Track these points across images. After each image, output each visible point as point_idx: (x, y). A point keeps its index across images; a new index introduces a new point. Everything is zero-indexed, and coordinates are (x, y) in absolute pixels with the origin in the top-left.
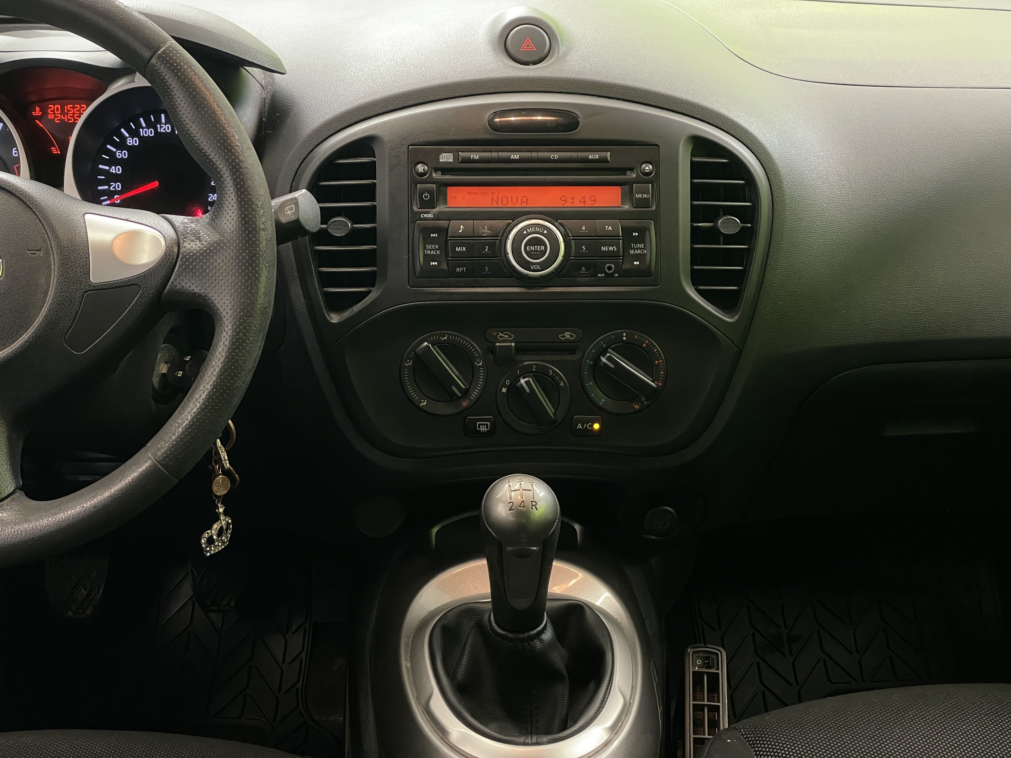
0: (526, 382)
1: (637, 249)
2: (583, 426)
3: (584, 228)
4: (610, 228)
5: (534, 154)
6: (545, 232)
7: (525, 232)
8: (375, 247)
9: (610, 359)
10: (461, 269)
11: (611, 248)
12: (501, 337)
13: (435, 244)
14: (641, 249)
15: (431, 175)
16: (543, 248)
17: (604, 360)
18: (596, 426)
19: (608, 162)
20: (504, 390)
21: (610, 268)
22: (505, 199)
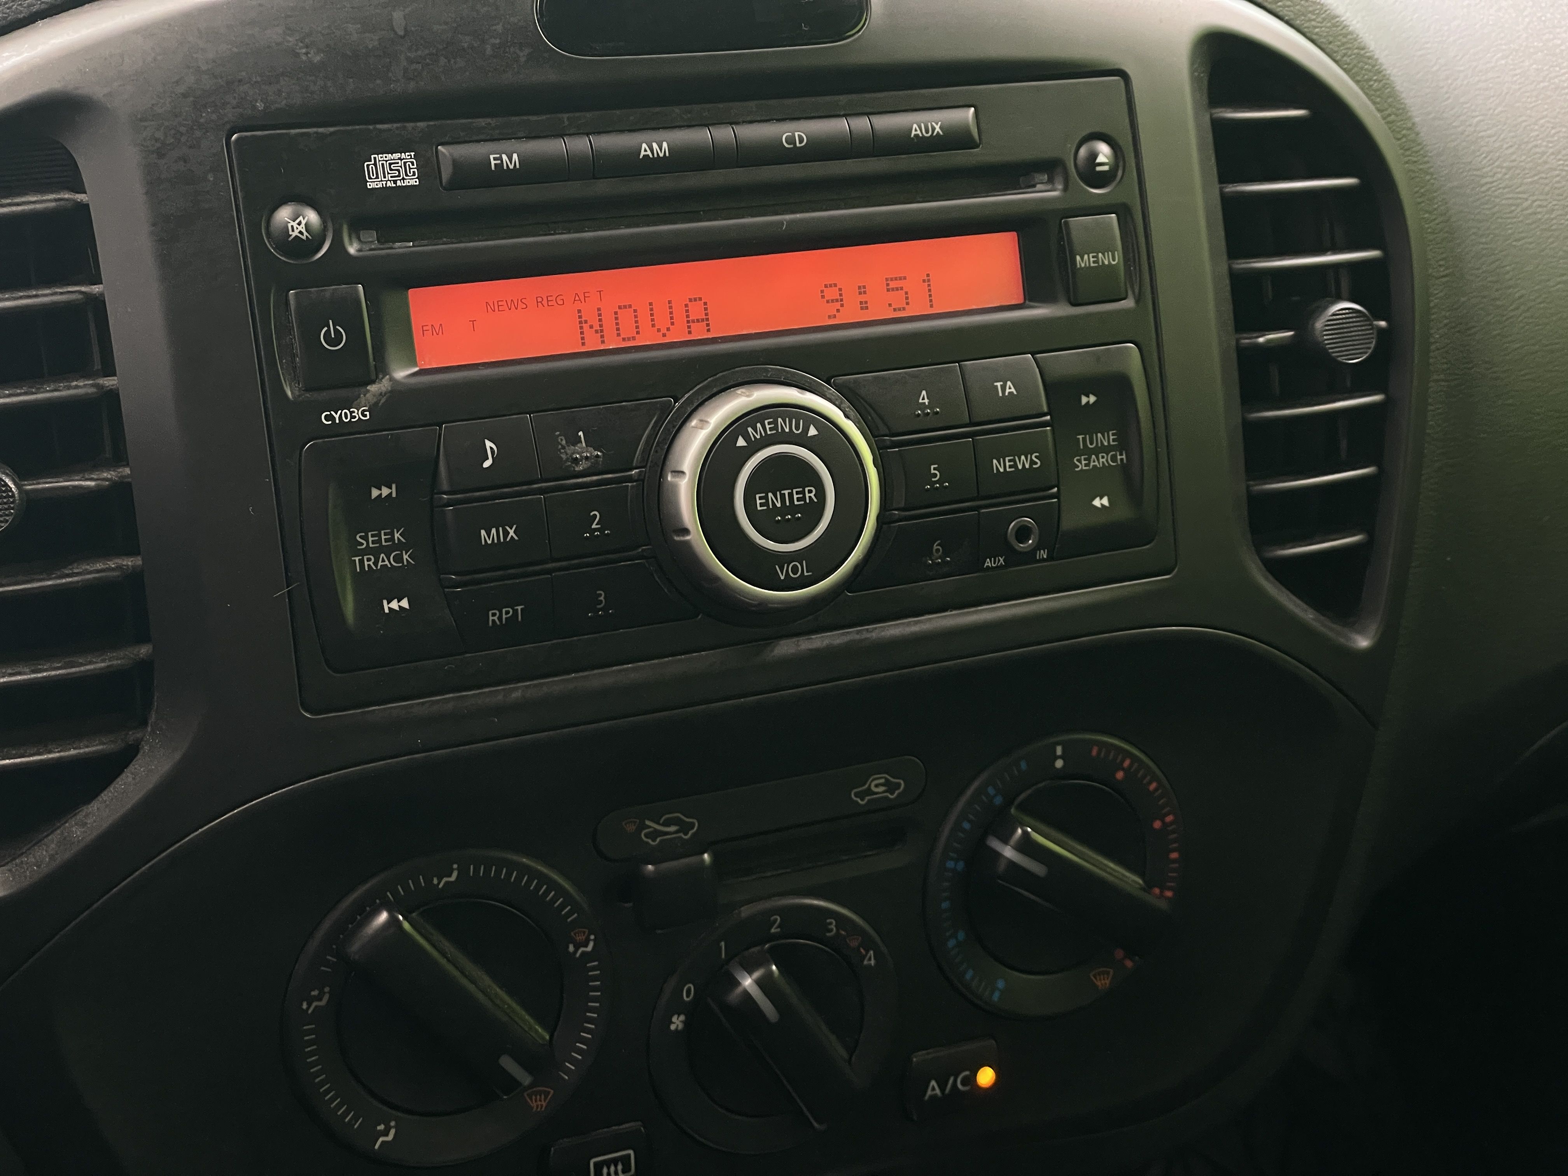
0: (759, 983)
1: (1097, 451)
2: (942, 1086)
3: (924, 398)
4: (1010, 388)
5: (725, 134)
6: (813, 432)
7: (741, 442)
8: (138, 561)
9: (1027, 846)
10: (506, 613)
11: (1023, 462)
12: (654, 834)
13: (392, 526)
14: (1106, 450)
15: (338, 246)
16: (810, 494)
17: (1008, 852)
18: (986, 1076)
19: (973, 145)
20: (677, 1022)
21: (1023, 533)
22: (626, 318)
